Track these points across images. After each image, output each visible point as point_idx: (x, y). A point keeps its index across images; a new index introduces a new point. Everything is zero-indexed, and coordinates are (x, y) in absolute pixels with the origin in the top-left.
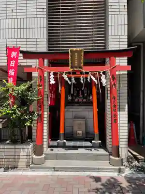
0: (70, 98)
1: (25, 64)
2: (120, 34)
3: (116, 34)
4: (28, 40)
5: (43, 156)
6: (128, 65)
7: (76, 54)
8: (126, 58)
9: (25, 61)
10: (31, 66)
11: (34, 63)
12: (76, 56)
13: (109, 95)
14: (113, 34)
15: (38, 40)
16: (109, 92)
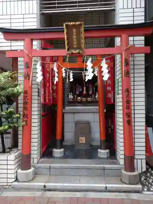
0: (71, 97)
1: (9, 48)
2: (134, 6)
3: (130, 6)
4: (13, 17)
5: (32, 169)
7: (74, 30)
8: (143, 38)
11: (19, 45)
12: (74, 34)
13: (120, 88)
14: (125, 7)
15: (25, 16)
16: (120, 84)
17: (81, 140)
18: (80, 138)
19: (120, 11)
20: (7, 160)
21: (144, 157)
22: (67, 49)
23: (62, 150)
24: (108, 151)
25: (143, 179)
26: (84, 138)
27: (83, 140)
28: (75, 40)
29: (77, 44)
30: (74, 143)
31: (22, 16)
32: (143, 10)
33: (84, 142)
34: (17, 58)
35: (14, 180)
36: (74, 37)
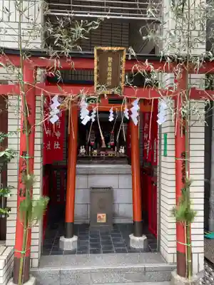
2: (191, 28)
3: (186, 27)
6: (206, 89)
8: (203, 76)
10: (5, 82)
12: (110, 64)
17: (100, 217)
18: (99, 215)
21: (202, 250)
22: (96, 87)
23: (75, 238)
24: (144, 238)
26: (105, 214)
27: (102, 218)
28: (110, 74)
30: (88, 221)
31: (16, 26)
32: (204, 34)
33: (104, 221)
34: (7, 96)
36: (110, 69)
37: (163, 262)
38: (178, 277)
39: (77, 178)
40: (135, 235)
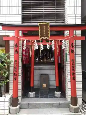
0: (37, 59)
1: (4, 34)
2: (76, 13)
3: (73, 13)
4: (6, 16)
6: (82, 36)
7: (44, 27)
8: (81, 31)
9: (4, 31)
10: (8, 36)
11: (11, 33)
12: (44, 28)
13: (68, 58)
14: (71, 13)
15: (14, 16)
16: (68, 56)
18: (43, 84)
19: (68, 15)
20: (4, 101)
21: (81, 96)
22: (40, 37)
23: (34, 93)
24: (60, 92)
25: (81, 109)
26: (46, 84)
28: (45, 32)
29: (46, 34)
31: (12, 16)
32: (80, 15)
33: (45, 87)
34: (9, 41)
35: (8, 113)
36: (44, 30)
37: (67, 101)
38: (72, 106)
39: (35, 71)
40: (57, 92)
